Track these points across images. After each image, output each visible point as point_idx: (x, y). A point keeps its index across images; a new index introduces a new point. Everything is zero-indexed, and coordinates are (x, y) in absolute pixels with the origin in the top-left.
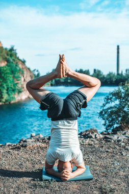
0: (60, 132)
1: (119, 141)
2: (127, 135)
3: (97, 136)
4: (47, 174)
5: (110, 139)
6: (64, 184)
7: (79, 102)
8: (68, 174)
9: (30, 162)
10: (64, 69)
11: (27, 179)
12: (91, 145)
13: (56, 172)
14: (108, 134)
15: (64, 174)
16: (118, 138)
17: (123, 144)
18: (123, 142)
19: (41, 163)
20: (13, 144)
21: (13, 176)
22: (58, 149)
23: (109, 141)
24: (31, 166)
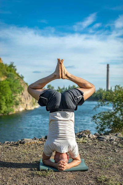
0: (58, 123)
1: (111, 140)
2: (118, 136)
3: (90, 136)
4: (44, 165)
5: (103, 138)
6: (60, 173)
8: (65, 164)
9: (27, 156)
11: (25, 169)
12: (85, 143)
13: (53, 163)
14: (101, 135)
15: (60, 165)
16: (110, 138)
17: (115, 143)
18: (115, 141)
19: (38, 156)
20: (12, 142)
21: (11, 167)
22: (56, 140)
23: (102, 140)
24: (28, 158)
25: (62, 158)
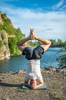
0: (31, 65)
3: (53, 70)
4: (25, 86)
5: (59, 71)
6: (32, 90)
7: (40, 51)
8: (35, 86)
9: (18, 80)
10: (34, 36)
11: (15, 88)
12: (49, 73)
13: (29, 85)
14: (59, 69)
15: (32, 86)
16: (63, 71)
17: (65, 73)
20: (13, 72)
21: (9, 86)
22: (30, 73)
23: (59, 72)
24: (18, 82)
25: (34, 83)
